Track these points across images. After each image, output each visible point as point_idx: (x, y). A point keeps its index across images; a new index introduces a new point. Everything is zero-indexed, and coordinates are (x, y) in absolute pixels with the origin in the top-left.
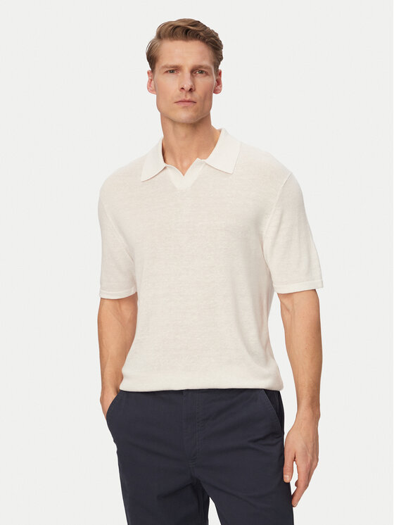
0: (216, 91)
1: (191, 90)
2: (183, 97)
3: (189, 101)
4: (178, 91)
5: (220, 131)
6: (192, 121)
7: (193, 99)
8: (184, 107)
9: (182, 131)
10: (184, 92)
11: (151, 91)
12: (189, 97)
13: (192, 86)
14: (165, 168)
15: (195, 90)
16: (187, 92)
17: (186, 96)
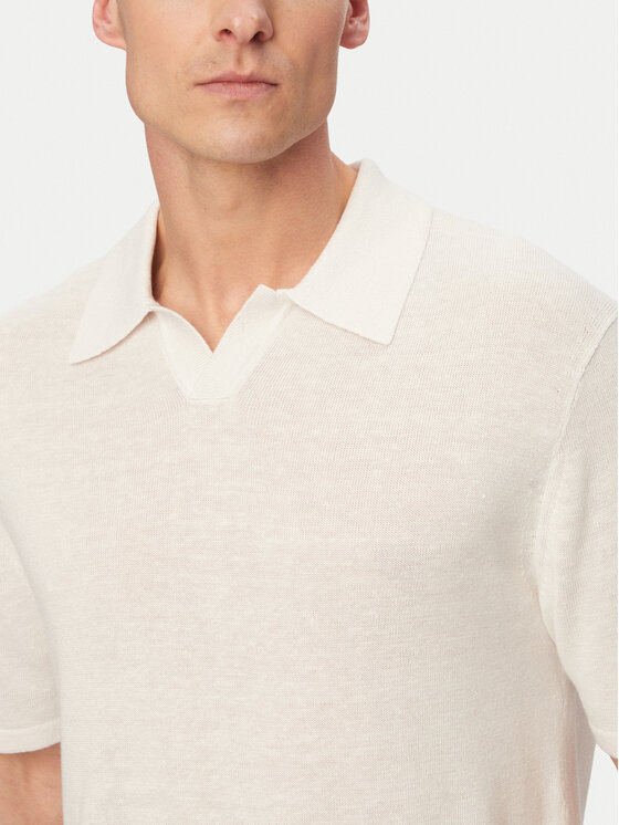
0: (350, 39)
1: (258, 39)
2: (227, 66)
3: (250, 81)
4: (210, 41)
5: (356, 169)
6: (264, 156)
7: (268, 74)
8: (233, 103)
9: (222, 188)
10: (232, 45)
11: (106, 36)
12: (249, 66)
13: (261, 23)
14: (150, 315)
15: (273, 36)
16: (242, 45)
17: (239, 61)
